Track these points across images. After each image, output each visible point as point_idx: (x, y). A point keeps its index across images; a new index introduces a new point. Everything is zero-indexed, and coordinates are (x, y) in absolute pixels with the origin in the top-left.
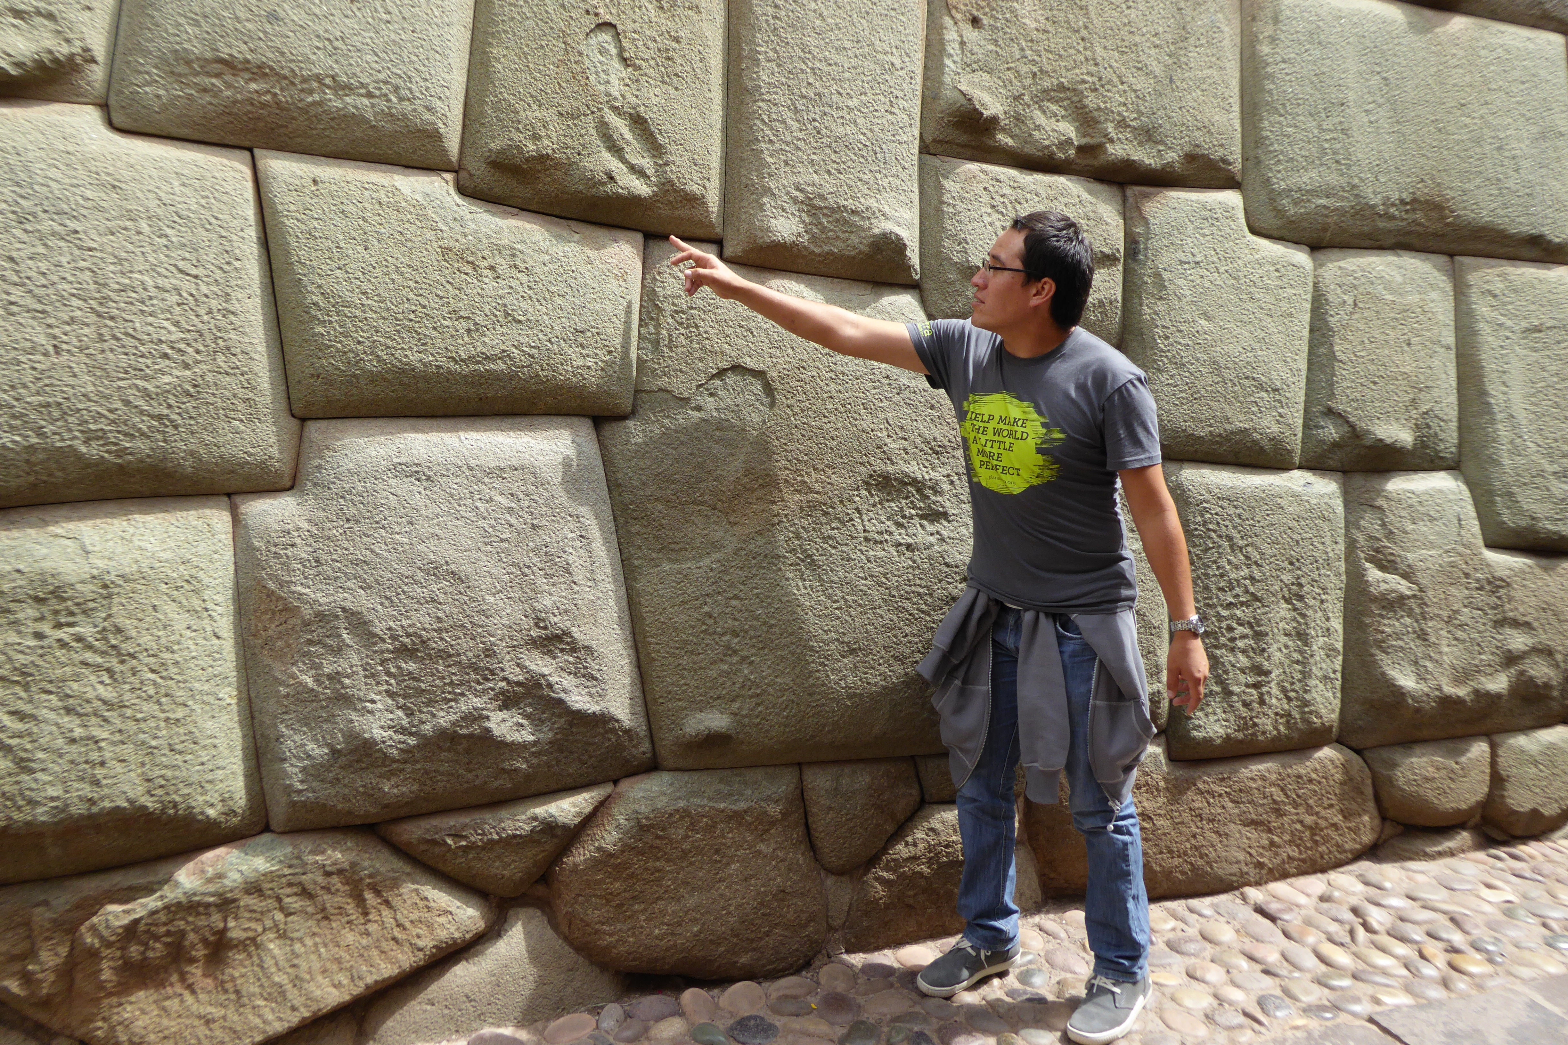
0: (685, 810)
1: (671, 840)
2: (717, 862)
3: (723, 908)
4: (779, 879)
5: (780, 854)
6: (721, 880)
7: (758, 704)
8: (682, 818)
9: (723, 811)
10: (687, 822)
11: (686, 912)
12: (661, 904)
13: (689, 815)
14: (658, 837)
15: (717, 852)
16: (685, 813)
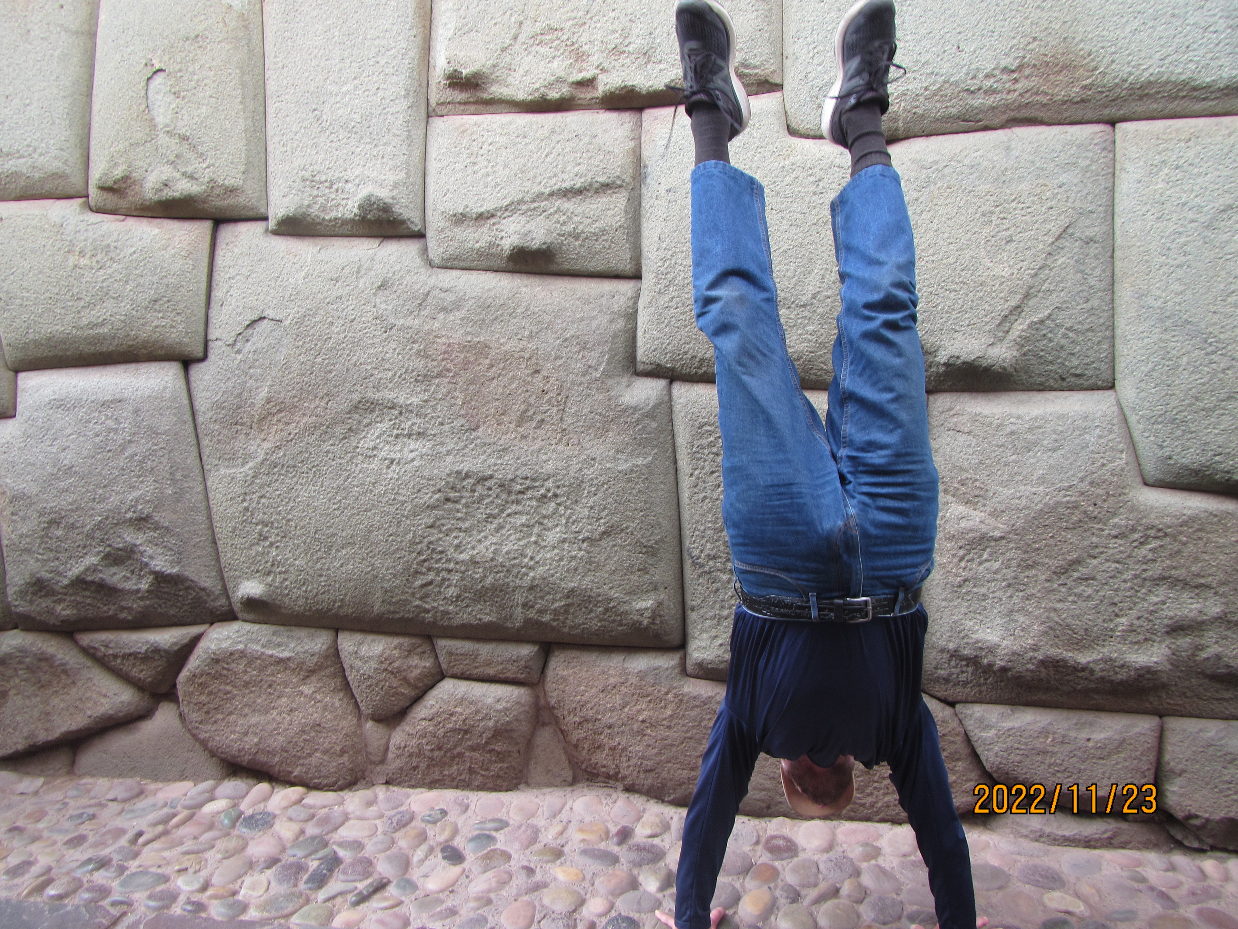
0: (242, 652)
1: (236, 674)
2: (270, 693)
3: (275, 729)
4: (315, 715)
5: (319, 697)
6: (273, 708)
7: (286, 580)
8: (241, 657)
9: (271, 656)
10: (244, 661)
11: (250, 727)
12: (233, 718)
13: (245, 656)
14: (224, 668)
15: (270, 686)
16: (243, 654)
